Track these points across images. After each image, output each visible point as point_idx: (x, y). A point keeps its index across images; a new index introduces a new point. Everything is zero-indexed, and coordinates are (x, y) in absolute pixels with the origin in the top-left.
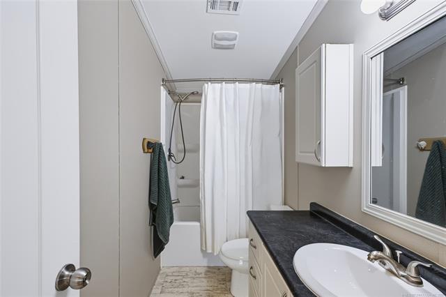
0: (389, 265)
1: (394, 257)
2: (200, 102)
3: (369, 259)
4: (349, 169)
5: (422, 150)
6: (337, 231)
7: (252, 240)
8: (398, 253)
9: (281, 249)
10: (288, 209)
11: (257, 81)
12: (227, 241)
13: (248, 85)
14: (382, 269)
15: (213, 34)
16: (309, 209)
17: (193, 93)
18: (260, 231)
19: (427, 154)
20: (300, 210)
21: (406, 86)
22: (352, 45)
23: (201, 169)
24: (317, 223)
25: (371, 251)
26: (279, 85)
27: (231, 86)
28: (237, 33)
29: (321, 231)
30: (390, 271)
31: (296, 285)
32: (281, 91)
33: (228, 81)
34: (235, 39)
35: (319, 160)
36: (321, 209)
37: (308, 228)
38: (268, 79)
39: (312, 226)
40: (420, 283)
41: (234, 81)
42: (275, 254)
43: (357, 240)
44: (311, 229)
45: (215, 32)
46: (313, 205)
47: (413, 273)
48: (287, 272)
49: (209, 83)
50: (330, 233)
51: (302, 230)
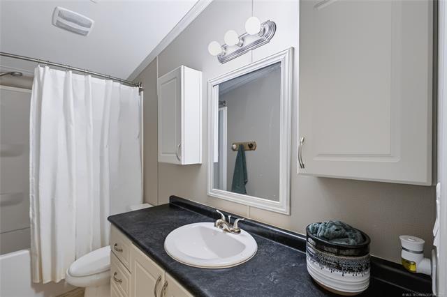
0: (225, 226)
1: (227, 220)
2: (31, 88)
3: (215, 226)
4: (199, 165)
5: (234, 150)
6: (191, 214)
7: (116, 245)
8: (229, 216)
9: (152, 241)
10: (148, 206)
11: (115, 80)
12: (76, 260)
13: (104, 81)
14: (221, 231)
15: (56, 8)
16: (168, 202)
17: (12, 74)
18: (128, 231)
19: (236, 152)
20: (160, 204)
21: (226, 108)
22: (201, 72)
23: (32, 178)
24: (177, 212)
25: (215, 222)
26: (138, 88)
27: (81, 78)
28: (92, 21)
29: (181, 217)
30: (226, 230)
31: (170, 264)
32: (140, 95)
33: (75, 71)
34: (89, 26)
35: (179, 160)
36: (179, 200)
37: (170, 217)
38: (125, 79)
39: (173, 215)
40: (239, 232)
41: (86, 73)
42: (147, 247)
43: (205, 217)
44: (174, 217)
45: (60, 8)
46: (172, 198)
47: (236, 227)
48: (161, 258)
49: (47, 68)
50: (187, 217)
51: (167, 221)
